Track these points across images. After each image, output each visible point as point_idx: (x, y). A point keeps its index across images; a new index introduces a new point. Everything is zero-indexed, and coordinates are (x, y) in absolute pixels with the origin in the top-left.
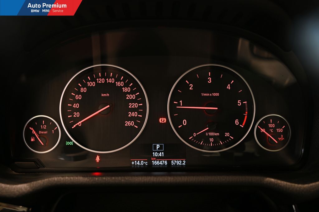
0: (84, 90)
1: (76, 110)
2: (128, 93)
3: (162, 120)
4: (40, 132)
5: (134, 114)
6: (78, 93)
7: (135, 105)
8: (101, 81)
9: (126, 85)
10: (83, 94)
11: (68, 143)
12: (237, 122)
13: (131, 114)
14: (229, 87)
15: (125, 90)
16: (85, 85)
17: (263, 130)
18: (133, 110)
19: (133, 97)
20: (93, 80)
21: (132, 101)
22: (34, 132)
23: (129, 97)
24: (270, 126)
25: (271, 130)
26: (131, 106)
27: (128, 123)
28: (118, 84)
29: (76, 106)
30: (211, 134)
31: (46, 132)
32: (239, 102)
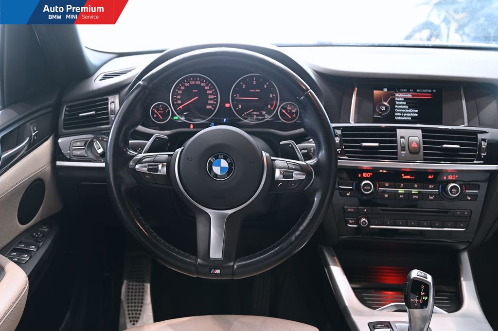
0: (183, 88)
1: (179, 99)
2: (208, 90)
3: (227, 105)
4: (159, 112)
5: (212, 102)
6: (180, 89)
7: (212, 97)
8: (193, 83)
9: (207, 85)
10: (182, 90)
11: (175, 118)
12: (269, 106)
13: (210, 102)
14: (265, 86)
15: (206, 88)
16: (183, 85)
17: (284, 111)
18: (211, 99)
19: (211, 92)
20: (188, 82)
21: (210, 94)
22: (156, 111)
23: (208, 92)
24: (288, 108)
25: (289, 111)
26: (210, 97)
27: (208, 107)
28: (202, 84)
29: (179, 97)
30: (255, 113)
31: (162, 112)
32: (271, 95)
